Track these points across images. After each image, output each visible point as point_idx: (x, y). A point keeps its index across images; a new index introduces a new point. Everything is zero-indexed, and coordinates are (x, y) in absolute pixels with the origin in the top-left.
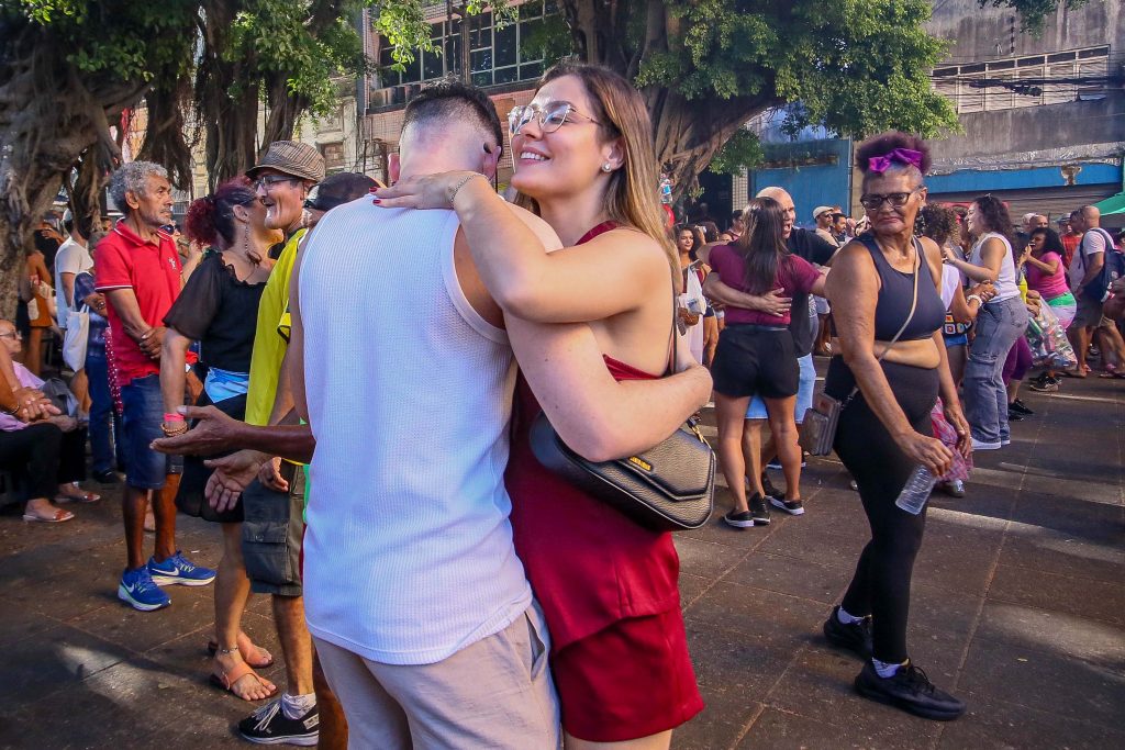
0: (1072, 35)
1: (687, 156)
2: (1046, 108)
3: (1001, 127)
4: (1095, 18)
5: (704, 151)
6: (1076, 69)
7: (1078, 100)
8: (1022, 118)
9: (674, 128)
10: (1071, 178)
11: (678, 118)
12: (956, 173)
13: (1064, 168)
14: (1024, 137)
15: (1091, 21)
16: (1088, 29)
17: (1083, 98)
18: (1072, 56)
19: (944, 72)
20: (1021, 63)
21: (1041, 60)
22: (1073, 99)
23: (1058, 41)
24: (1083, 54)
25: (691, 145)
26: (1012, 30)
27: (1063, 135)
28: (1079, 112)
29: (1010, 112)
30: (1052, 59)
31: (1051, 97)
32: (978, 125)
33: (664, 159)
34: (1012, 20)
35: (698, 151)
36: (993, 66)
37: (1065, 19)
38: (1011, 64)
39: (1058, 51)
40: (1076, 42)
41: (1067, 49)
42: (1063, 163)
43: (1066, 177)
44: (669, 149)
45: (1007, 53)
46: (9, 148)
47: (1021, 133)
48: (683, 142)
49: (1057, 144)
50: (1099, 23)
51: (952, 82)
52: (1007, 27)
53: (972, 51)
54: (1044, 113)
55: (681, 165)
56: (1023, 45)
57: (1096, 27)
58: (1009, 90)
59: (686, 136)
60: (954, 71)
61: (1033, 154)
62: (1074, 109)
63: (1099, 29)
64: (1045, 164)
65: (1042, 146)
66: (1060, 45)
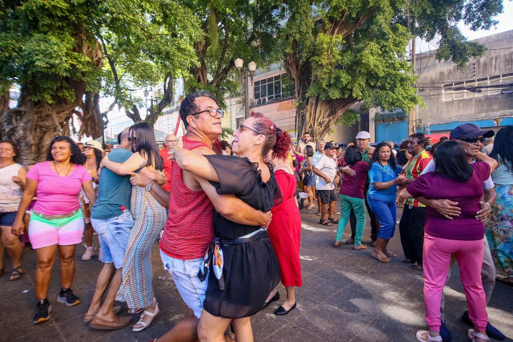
0: (499, 69)
1: (327, 120)
2: (488, 97)
3: (470, 105)
4: (508, 61)
5: (333, 118)
6: (501, 81)
7: (502, 93)
8: (479, 101)
9: (323, 110)
10: (498, 123)
11: (324, 106)
12: (451, 123)
13: (495, 120)
14: (479, 108)
15: (507, 63)
16: (505, 66)
17: (504, 92)
18: (499, 76)
19: (447, 85)
20: (478, 80)
21: (486, 79)
22: (500, 93)
23: (493, 71)
24: (503, 76)
25: (329, 116)
26: (474, 68)
27: (495, 107)
28: (502, 98)
29: (474, 99)
30: (491, 78)
31: (491, 93)
32: (461, 104)
33: (319, 121)
34: (474, 64)
35: (331, 118)
36: (467, 82)
37: (496, 62)
38: (474, 81)
39: (493, 75)
40: (500, 71)
41: (497, 73)
42: (494, 118)
43: (496, 123)
44: (320, 118)
45: (472, 77)
46: (22, 124)
47: (478, 107)
48: (327, 115)
49: (493, 110)
50: (510, 63)
51: (450, 89)
52: (472, 67)
53: (459, 77)
54: (487, 99)
55: (325, 123)
56: (479, 74)
57: (509, 65)
58: (469, 91)
59: (328, 112)
60: (452, 85)
61: (483, 115)
62: (500, 97)
63: (510, 66)
64: (488, 118)
65: (487, 111)
66: (494, 73)
